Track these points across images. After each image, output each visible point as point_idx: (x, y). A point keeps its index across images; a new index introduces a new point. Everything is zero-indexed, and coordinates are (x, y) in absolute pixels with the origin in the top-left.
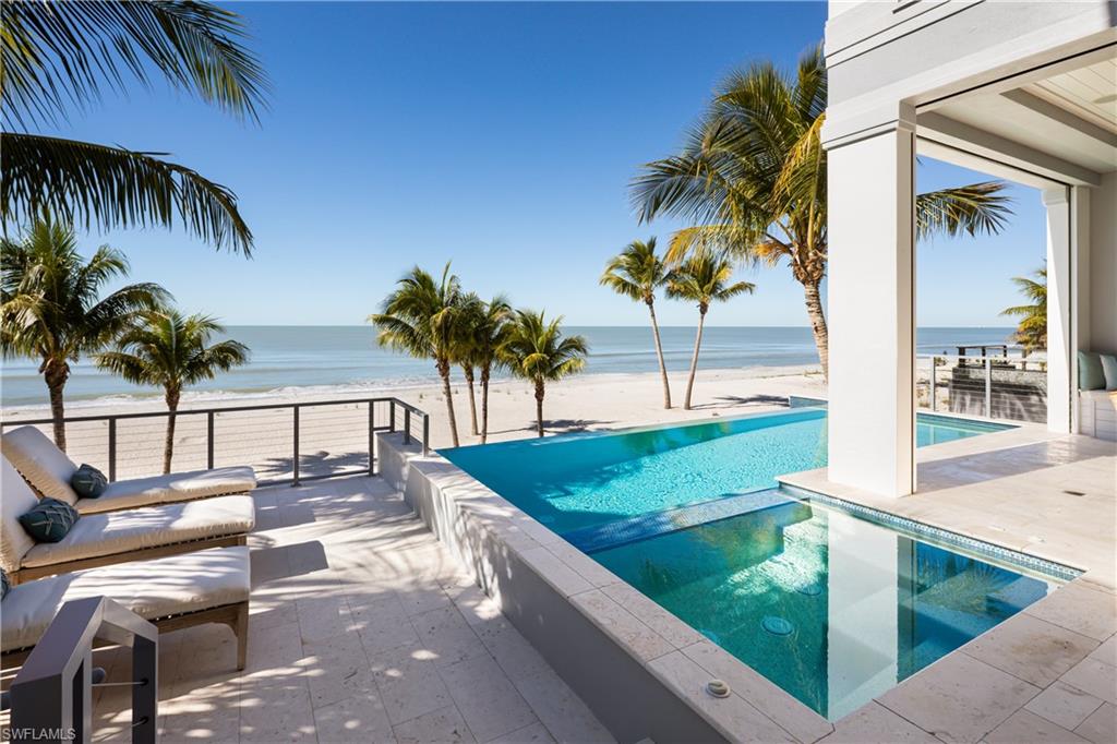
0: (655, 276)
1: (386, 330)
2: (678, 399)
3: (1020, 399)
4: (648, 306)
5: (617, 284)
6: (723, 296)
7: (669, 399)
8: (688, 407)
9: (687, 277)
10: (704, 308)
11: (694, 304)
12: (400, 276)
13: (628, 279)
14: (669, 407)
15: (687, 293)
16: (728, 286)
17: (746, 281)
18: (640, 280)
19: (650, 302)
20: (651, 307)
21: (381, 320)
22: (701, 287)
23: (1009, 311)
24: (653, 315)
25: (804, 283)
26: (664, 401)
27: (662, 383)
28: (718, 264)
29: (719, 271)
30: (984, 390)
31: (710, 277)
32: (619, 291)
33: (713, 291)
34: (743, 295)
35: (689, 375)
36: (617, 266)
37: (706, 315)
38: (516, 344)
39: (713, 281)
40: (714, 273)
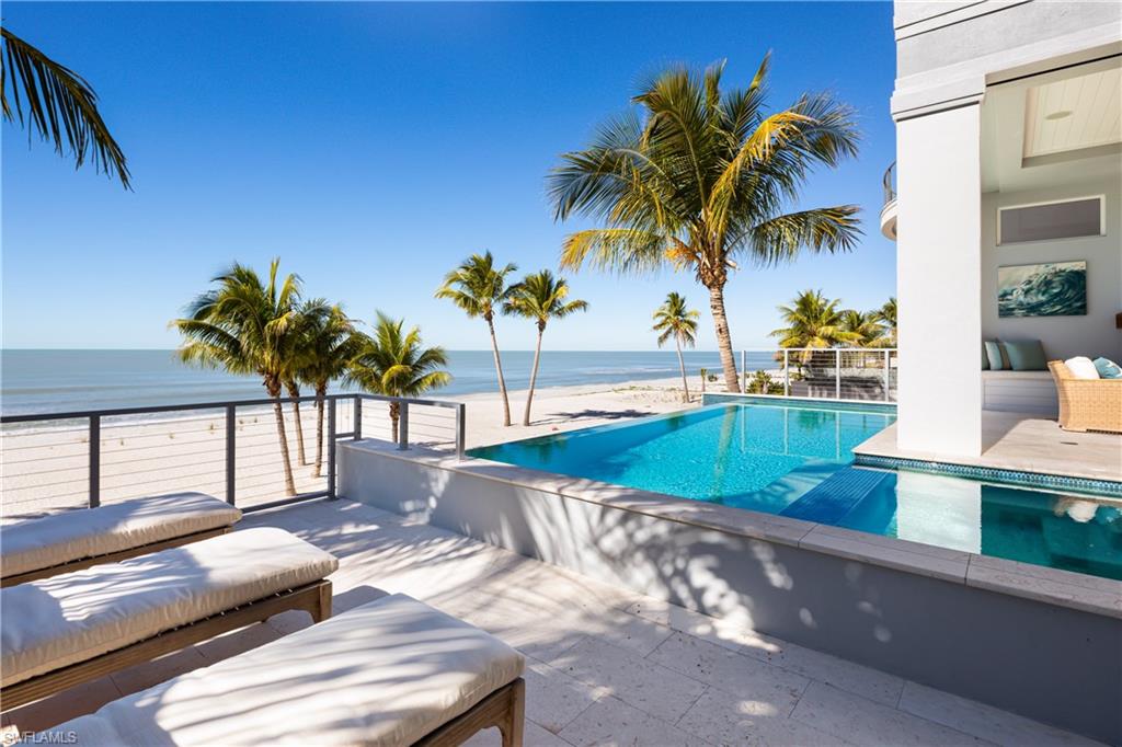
0: (495, 292)
1: (196, 338)
2: (518, 416)
3: (867, 392)
4: (487, 322)
5: (459, 297)
6: (560, 313)
7: (508, 416)
8: (528, 423)
9: (526, 294)
10: (542, 325)
11: (533, 321)
12: (216, 273)
13: (468, 293)
14: (509, 424)
15: (526, 310)
16: (565, 304)
17: (581, 299)
18: (480, 296)
19: (489, 318)
20: (491, 324)
21: (190, 327)
22: (540, 305)
23: (773, 334)
24: (493, 333)
25: (709, 287)
26: (504, 419)
27: (502, 403)
28: (555, 283)
29: (556, 290)
30: (835, 385)
31: (548, 296)
32: (460, 305)
33: (550, 309)
34: (578, 312)
35: (527, 392)
36: (455, 279)
37: (545, 331)
38: (368, 357)
39: (552, 298)
40: (553, 290)
